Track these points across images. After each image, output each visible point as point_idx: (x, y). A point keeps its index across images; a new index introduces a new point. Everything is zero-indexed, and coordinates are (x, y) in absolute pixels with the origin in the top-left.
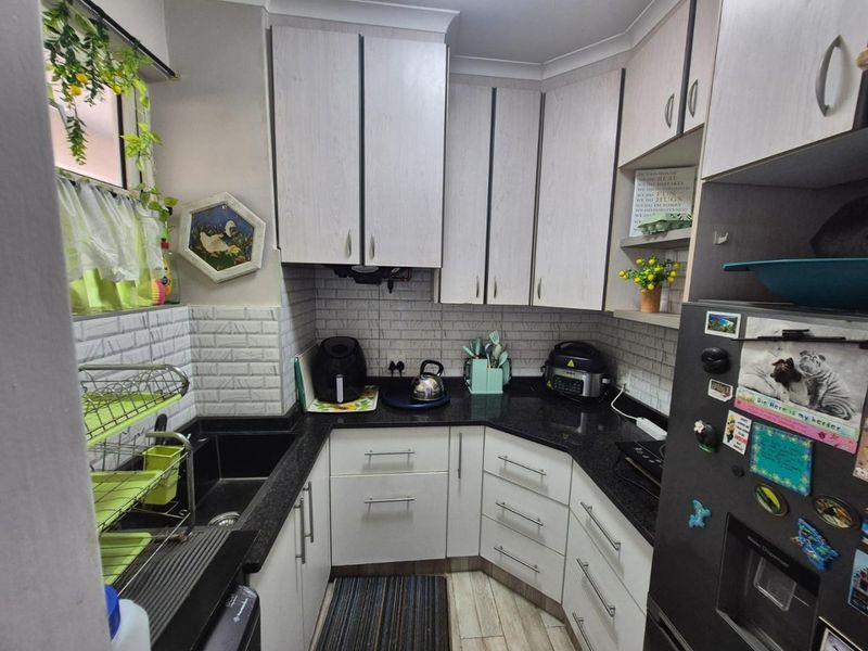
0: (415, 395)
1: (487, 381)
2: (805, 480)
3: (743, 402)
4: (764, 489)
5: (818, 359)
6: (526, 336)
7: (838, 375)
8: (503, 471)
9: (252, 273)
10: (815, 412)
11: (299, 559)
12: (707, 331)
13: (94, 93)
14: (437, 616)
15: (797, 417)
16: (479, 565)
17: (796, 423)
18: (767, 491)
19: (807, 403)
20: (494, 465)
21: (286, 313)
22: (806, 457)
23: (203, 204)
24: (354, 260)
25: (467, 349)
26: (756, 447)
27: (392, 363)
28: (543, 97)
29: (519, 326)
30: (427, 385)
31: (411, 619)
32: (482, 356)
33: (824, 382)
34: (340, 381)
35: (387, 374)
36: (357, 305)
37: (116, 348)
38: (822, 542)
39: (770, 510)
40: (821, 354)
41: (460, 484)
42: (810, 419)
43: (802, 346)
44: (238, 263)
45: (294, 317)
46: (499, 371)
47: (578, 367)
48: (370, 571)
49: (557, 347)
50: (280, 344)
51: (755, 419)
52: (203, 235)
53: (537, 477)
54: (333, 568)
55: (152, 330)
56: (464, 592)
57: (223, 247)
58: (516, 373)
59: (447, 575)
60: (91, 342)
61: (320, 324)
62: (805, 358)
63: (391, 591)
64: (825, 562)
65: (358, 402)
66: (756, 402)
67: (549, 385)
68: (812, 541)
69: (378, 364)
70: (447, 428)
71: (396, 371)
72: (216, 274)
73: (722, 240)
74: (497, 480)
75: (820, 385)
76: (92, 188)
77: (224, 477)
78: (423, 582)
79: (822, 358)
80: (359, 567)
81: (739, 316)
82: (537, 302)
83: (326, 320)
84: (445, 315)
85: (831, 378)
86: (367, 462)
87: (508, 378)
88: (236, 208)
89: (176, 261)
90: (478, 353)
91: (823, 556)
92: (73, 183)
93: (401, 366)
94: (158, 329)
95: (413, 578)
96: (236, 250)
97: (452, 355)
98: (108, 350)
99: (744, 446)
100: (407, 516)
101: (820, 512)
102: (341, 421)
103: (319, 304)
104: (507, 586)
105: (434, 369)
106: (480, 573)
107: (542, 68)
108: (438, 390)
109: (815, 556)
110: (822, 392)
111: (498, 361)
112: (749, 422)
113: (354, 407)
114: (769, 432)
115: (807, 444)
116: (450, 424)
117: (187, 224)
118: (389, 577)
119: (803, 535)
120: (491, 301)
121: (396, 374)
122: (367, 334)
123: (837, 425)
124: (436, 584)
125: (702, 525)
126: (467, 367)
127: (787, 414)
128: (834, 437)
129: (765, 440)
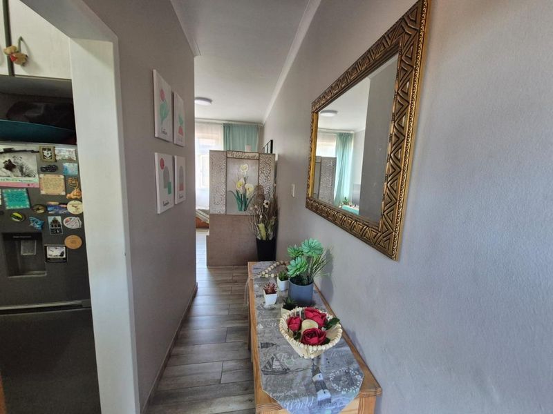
2: (27, 203)
4: (14, 214)
5: (20, 159)
7: (28, 163)
15: (18, 181)
17: (18, 183)
22: (26, 194)
26: (5, 199)
33: (24, 166)
38: (37, 220)
39: (18, 221)
40: (20, 156)
42: (23, 181)
43: (13, 155)
62: (15, 159)
64: (41, 226)
68: (35, 222)
75: (23, 168)
101: (35, 211)
109: (38, 226)
110: (24, 170)
114: (9, 191)
115: (25, 190)
119: (32, 222)
123: (32, 180)
127: (14, 181)
128: (32, 184)
129: (8, 195)
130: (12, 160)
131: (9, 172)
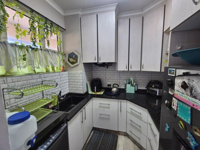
0: (112, 92)
1: (130, 90)
2: (189, 119)
3: (176, 94)
4: (180, 121)
5: (192, 81)
6: (141, 79)
7: (197, 86)
8: (131, 112)
9: (78, 65)
10: (191, 98)
11: (82, 122)
12: (169, 75)
13: (51, 35)
14: (114, 144)
15: (187, 99)
16: (126, 135)
18: (181, 122)
19: (190, 95)
20: (129, 110)
21: (84, 73)
22: (190, 112)
23: (70, 53)
24: (96, 61)
25: (125, 82)
26: (178, 108)
27: (108, 84)
28: (143, 18)
29: (140, 76)
30: (114, 90)
31: (108, 143)
32: (129, 83)
33: (194, 88)
34: (95, 87)
35: (107, 87)
36: (100, 71)
37: (54, 79)
38: (194, 140)
39: (181, 128)
40: (193, 79)
41: (121, 113)
42: (190, 100)
43: (188, 77)
44: (75, 63)
45: (86, 74)
46: (134, 87)
47: (156, 87)
48: (101, 130)
49: (150, 82)
50: (82, 79)
51: (178, 100)
52: (70, 58)
53: (139, 115)
54: (93, 127)
55: (61, 76)
56: (121, 140)
57: (73, 60)
58: (139, 88)
59: (118, 135)
60: (50, 77)
61: (93, 76)
62: (189, 81)
63: (105, 135)
64: (195, 147)
65: (100, 92)
66: (178, 95)
67: (147, 91)
68: (191, 139)
69: (105, 84)
70: (117, 100)
71: (109, 86)
72: (72, 66)
73: (179, 48)
74: (130, 114)
75: (193, 89)
76: (51, 51)
77: (73, 104)
78: (112, 135)
79: (193, 81)
80: (99, 128)
81: (175, 69)
82: (142, 70)
83: (95, 75)
84: (120, 74)
85: (196, 87)
86: (100, 105)
87: (136, 89)
88: (75, 53)
89: (66, 64)
90: (128, 83)
91: (194, 145)
92: (48, 51)
93: (110, 85)
94: (62, 76)
95: (110, 134)
96: (75, 61)
97: (122, 83)
98: (53, 79)
99: (176, 108)
100: (109, 119)
101: (193, 130)
102: (95, 96)
103: (93, 72)
104: (133, 141)
105: (117, 86)
106: (127, 137)
107: (142, 10)
108: (117, 91)
109: (192, 144)
110: (193, 91)
111: (133, 85)
112: (177, 101)
113: (98, 93)
114: (181, 104)
115: (190, 108)
116: (118, 99)
117: (67, 56)
118: (105, 132)
119: (189, 137)
120: (130, 70)
121: (109, 87)
122: (103, 78)
123: (197, 102)
124: (115, 136)
125: (168, 131)
126: (126, 86)
127: (185, 98)
128: (196, 106)
129: (180, 106)
130: (187, 81)
131: (183, 91)
